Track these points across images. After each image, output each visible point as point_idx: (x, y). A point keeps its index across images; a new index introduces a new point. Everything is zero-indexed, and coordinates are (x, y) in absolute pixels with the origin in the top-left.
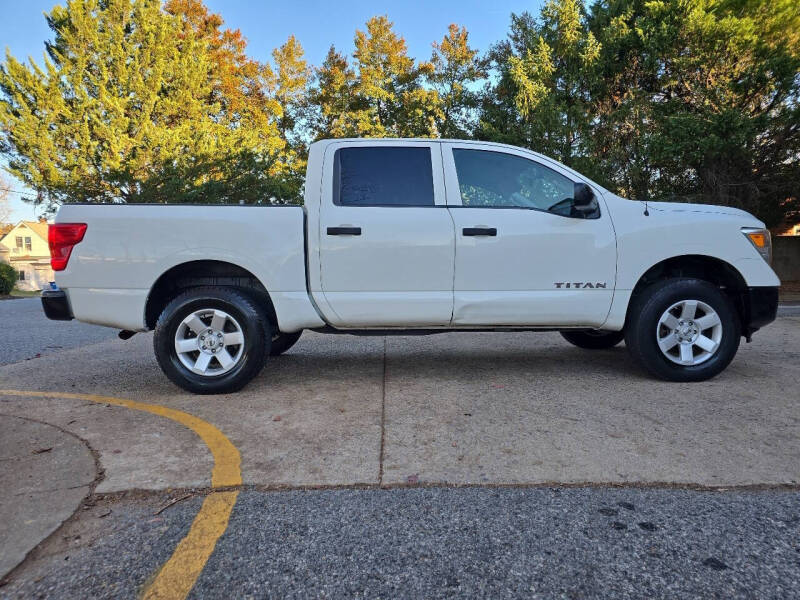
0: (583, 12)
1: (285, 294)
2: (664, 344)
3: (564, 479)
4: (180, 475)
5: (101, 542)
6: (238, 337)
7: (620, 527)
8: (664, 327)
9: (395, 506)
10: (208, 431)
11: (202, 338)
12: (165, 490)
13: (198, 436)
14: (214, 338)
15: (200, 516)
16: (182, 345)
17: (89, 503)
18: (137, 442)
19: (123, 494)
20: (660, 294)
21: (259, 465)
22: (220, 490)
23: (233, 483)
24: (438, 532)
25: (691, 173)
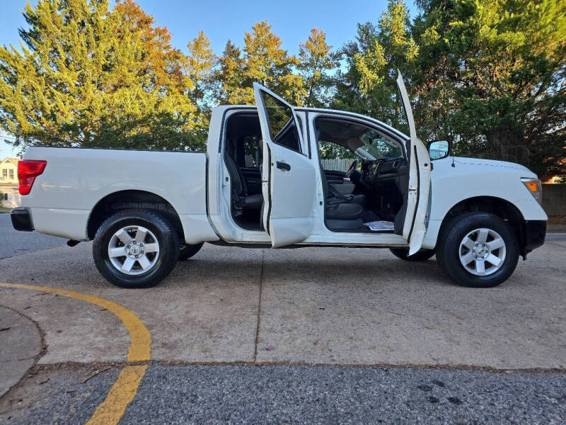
0: (408, 23)
1: (191, 217)
2: (464, 260)
3: (391, 361)
4: (104, 351)
5: (38, 405)
6: (155, 247)
7: (434, 400)
8: (464, 247)
9: (265, 380)
10: (129, 318)
11: (129, 247)
12: (92, 363)
13: (121, 321)
14: (137, 247)
15: (116, 385)
16: (114, 252)
17: (33, 372)
18: (75, 325)
19: (60, 366)
20: (462, 225)
21: (164, 345)
22: (134, 364)
23: (143, 359)
24: (297, 402)
25: (482, 138)
